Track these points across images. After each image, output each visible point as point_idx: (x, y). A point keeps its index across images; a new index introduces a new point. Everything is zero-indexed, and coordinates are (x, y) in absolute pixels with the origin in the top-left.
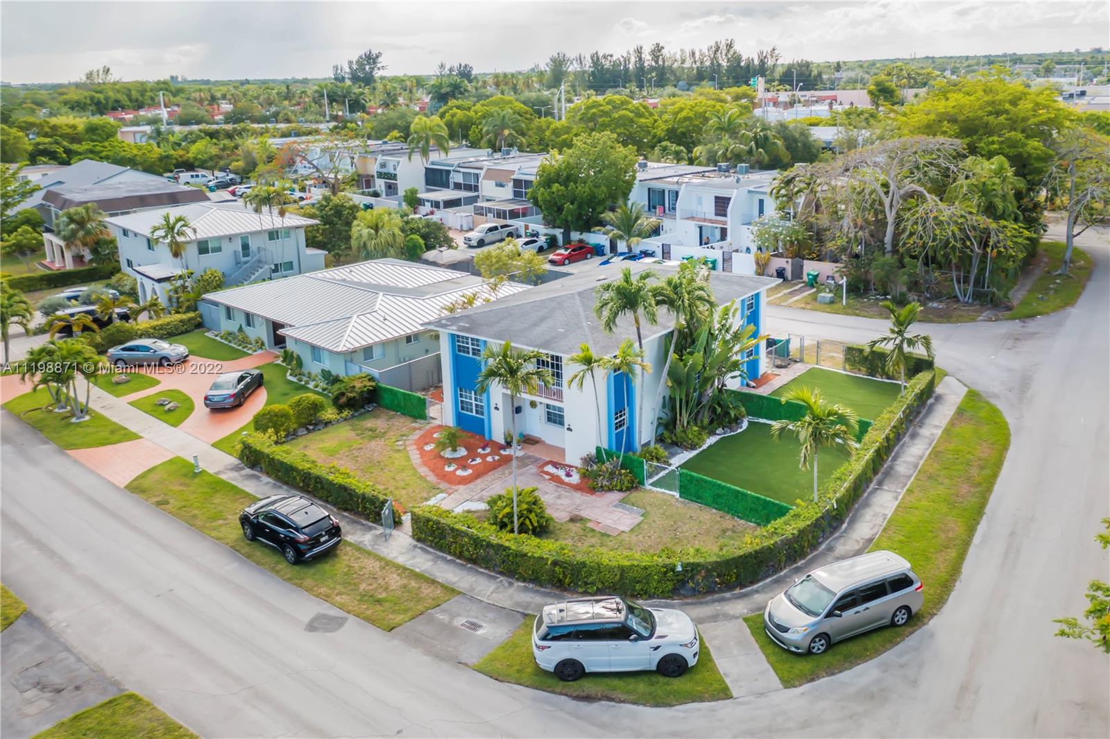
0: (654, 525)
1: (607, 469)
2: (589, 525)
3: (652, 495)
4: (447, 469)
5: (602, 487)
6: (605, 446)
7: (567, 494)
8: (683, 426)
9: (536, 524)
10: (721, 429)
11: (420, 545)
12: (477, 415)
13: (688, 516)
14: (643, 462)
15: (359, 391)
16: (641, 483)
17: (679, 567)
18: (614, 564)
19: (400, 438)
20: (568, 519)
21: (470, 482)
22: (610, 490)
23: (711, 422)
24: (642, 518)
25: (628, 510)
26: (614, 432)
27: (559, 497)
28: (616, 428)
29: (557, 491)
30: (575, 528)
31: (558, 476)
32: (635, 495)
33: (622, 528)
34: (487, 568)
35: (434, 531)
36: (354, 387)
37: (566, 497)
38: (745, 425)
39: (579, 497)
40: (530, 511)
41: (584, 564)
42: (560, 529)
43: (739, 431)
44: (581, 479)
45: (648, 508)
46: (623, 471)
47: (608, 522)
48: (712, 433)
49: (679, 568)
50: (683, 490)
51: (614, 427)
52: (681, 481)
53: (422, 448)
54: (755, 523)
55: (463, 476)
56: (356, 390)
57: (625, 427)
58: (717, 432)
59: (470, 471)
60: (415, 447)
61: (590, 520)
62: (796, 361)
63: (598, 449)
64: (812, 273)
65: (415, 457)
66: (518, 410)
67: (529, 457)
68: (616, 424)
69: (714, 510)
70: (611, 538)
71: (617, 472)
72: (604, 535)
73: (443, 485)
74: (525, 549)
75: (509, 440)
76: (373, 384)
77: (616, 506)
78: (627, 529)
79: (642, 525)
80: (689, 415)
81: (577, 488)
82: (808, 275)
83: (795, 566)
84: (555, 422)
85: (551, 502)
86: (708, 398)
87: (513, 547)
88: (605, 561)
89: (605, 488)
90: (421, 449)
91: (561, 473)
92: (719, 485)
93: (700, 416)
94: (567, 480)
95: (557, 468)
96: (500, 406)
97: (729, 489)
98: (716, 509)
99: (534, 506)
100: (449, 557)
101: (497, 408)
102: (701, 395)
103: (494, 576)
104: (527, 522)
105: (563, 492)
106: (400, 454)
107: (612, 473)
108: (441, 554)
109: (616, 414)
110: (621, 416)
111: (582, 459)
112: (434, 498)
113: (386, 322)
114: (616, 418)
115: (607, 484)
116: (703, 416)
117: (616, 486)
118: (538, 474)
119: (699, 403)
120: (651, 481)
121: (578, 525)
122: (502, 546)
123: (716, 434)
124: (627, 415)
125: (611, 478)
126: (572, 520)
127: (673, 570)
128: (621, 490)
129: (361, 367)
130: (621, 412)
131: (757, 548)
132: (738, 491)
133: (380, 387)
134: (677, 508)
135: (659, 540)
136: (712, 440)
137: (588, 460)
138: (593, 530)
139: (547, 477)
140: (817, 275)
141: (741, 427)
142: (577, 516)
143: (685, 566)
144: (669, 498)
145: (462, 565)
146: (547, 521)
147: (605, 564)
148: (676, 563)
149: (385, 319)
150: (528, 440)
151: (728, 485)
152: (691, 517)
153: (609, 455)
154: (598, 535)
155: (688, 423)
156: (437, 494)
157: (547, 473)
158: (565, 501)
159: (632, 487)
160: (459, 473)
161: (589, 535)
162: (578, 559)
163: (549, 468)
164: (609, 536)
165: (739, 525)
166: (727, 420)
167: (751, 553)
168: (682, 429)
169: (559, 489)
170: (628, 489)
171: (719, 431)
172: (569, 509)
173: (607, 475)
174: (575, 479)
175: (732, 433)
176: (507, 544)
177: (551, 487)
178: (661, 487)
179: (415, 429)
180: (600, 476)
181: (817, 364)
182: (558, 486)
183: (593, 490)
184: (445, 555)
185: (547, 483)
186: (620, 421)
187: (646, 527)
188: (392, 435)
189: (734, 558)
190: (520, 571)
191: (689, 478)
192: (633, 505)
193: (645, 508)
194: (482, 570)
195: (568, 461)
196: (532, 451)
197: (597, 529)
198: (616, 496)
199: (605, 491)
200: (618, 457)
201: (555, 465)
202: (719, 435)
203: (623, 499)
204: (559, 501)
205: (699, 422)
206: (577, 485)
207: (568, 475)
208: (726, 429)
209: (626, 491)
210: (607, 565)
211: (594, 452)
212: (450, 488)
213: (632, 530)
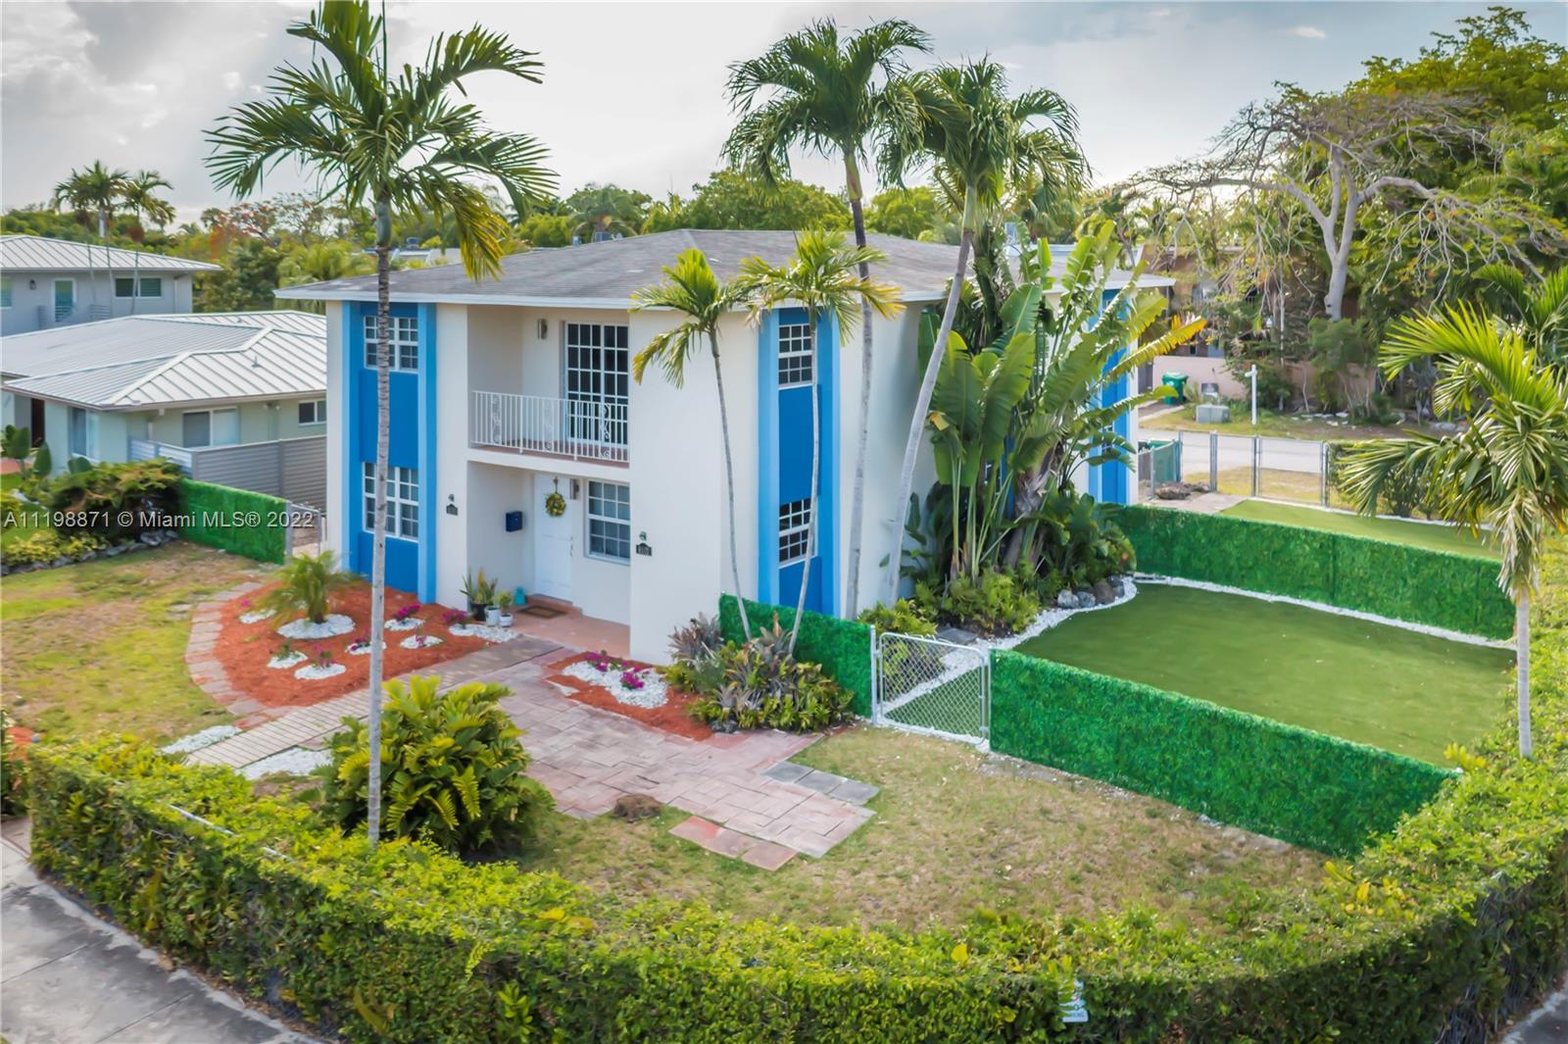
0: (914, 835)
1: (752, 655)
2: (682, 830)
3: (898, 744)
4: (275, 663)
5: (733, 716)
6: (748, 592)
7: (619, 735)
8: (969, 574)
9: (475, 812)
10: (1069, 593)
11: (42, 888)
12: (404, 538)
13: (1033, 808)
14: (867, 634)
15: (123, 489)
16: (860, 706)
17: (1077, 1002)
18: (766, 977)
19: (189, 598)
20: (609, 809)
21: (327, 697)
22: (760, 727)
23: (1043, 571)
24: (869, 813)
25: (819, 785)
26: (777, 566)
27: (591, 745)
28: (783, 556)
29: (589, 727)
30: (629, 838)
31: (600, 689)
32: (838, 744)
33: (798, 845)
34: (240, 987)
35: (86, 829)
36: (117, 480)
37: (616, 744)
38: (1130, 591)
39: (655, 746)
40: (460, 761)
41: (625, 976)
42: (576, 840)
43: (1118, 601)
44: (668, 695)
45: (889, 782)
46: (802, 667)
47: (750, 822)
48: (1048, 601)
49: (1075, 1012)
50: (1003, 724)
51: (775, 549)
52: (996, 691)
53: (236, 617)
54: (1282, 836)
55: (313, 682)
56: (118, 486)
57: (806, 559)
58: (1061, 599)
59: (338, 669)
60: (218, 615)
61: (686, 815)
62: (1200, 490)
63: (727, 605)
64: (1171, 375)
65: (205, 633)
66: (514, 522)
67: (528, 644)
68: (783, 541)
69: (1120, 793)
70: (758, 880)
71: (783, 668)
72: (730, 866)
73: (244, 705)
74: (386, 901)
75: (479, 599)
76: (171, 477)
77: (777, 774)
78: (819, 849)
79: (871, 837)
80: (985, 549)
81: (654, 720)
82: (1166, 380)
83: (1536, 1015)
84: (610, 552)
85: (564, 756)
86: (1033, 502)
87: (336, 891)
88: (726, 964)
89: (744, 720)
90: (230, 619)
91: (611, 681)
92: (1140, 697)
93: (1013, 552)
94: (624, 695)
95: (603, 669)
96: (461, 503)
97: (1176, 711)
98: (1124, 786)
99: (479, 746)
100: (121, 939)
101: (452, 510)
102: (1017, 491)
103: (257, 1024)
104: (445, 802)
105: (608, 730)
106: (168, 631)
107: (767, 673)
108: (95, 923)
109: (784, 510)
110: (797, 521)
111: (676, 637)
112: (188, 738)
113: (258, 370)
114: (784, 525)
115: (752, 706)
116: (1020, 556)
117: (778, 712)
118: (542, 683)
119: (1011, 514)
120: (890, 706)
121: (642, 828)
122: (296, 883)
123: (1056, 605)
124: (814, 519)
125: (764, 688)
126: (625, 812)
127: (1047, 1018)
128: (794, 728)
129: (158, 447)
130: (797, 507)
131: (1416, 920)
132: (1215, 717)
133: (187, 488)
134: (989, 782)
135: (940, 890)
136: (1052, 618)
137: (695, 640)
138: (694, 850)
139: (566, 690)
140: (1185, 380)
141: (1122, 594)
142: (639, 800)
143: (1106, 997)
144: (957, 752)
145: (153, 971)
146: (523, 807)
147: (725, 976)
148: (1062, 982)
149: (256, 365)
150: (536, 607)
151: (1174, 696)
152: (1045, 812)
153: (760, 617)
154: (710, 867)
155: (982, 565)
156: (207, 727)
157: (570, 681)
158: (608, 756)
159: (832, 721)
160: (308, 673)
161: (678, 865)
162: (603, 949)
163: (584, 672)
164: (752, 870)
165: (1226, 843)
166: (1083, 571)
167: (1396, 946)
168: (966, 582)
169: (597, 722)
170: (820, 725)
171: (1066, 596)
172: (619, 781)
173: (750, 678)
174: (653, 694)
175: (1100, 607)
176: (316, 876)
177: (572, 716)
178: (924, 722)
179: (242, 580)
180: (727, 681)
181: (1254, 495)
182: (593, 715)
183: (706, 725)
184: (107, 929)
185: (564, 705)
186: (795, 537)
187: (886, 842)
188: (172, 593)
189: (1330, 968)
190: (357, 1003)
191: (1024, 678)
192: (835, 770)
193: (878, 783)
194: (220, 997)
195: (637, 652)
196: (542, 632)
197: (708, 845)
198: (779, 745)
199: (746, 730)
200: (786, 625)
201: (599, 661)
202: (1064, 607)
203: (803, 754)
204: (590, 756)
205: (1010, 568)
206: (656, 711)
207: (632, 683)
208: (1084, 594)
209: (810, 729)
210: (735, 982)
211: (712, 613)
212: (257, 714)
213: (836, 852)
